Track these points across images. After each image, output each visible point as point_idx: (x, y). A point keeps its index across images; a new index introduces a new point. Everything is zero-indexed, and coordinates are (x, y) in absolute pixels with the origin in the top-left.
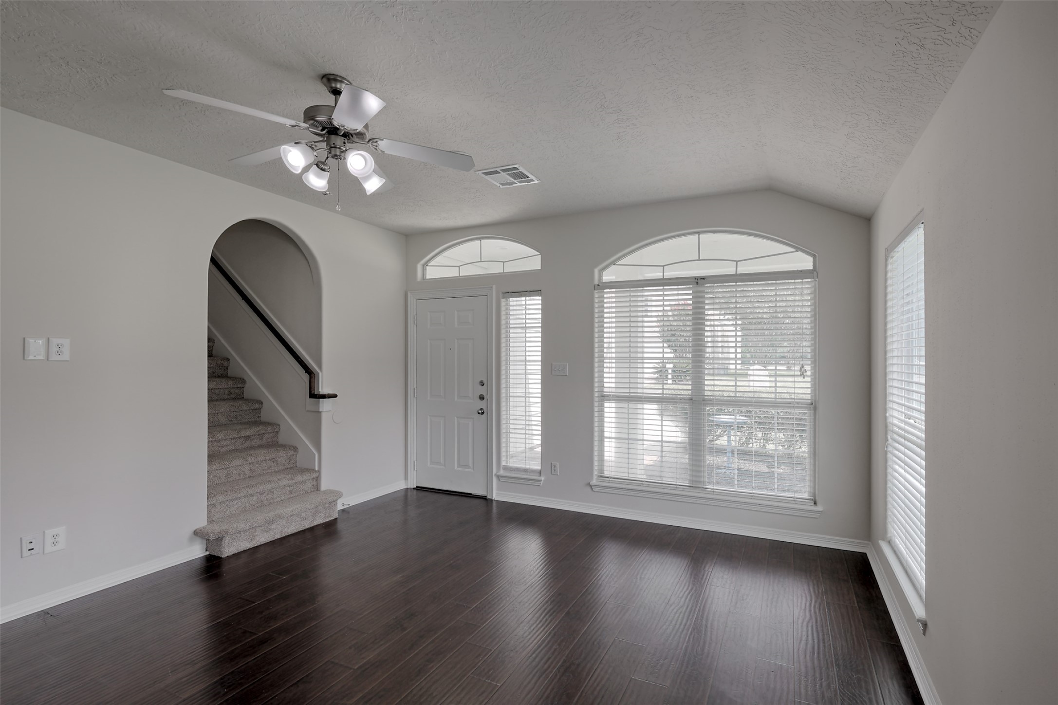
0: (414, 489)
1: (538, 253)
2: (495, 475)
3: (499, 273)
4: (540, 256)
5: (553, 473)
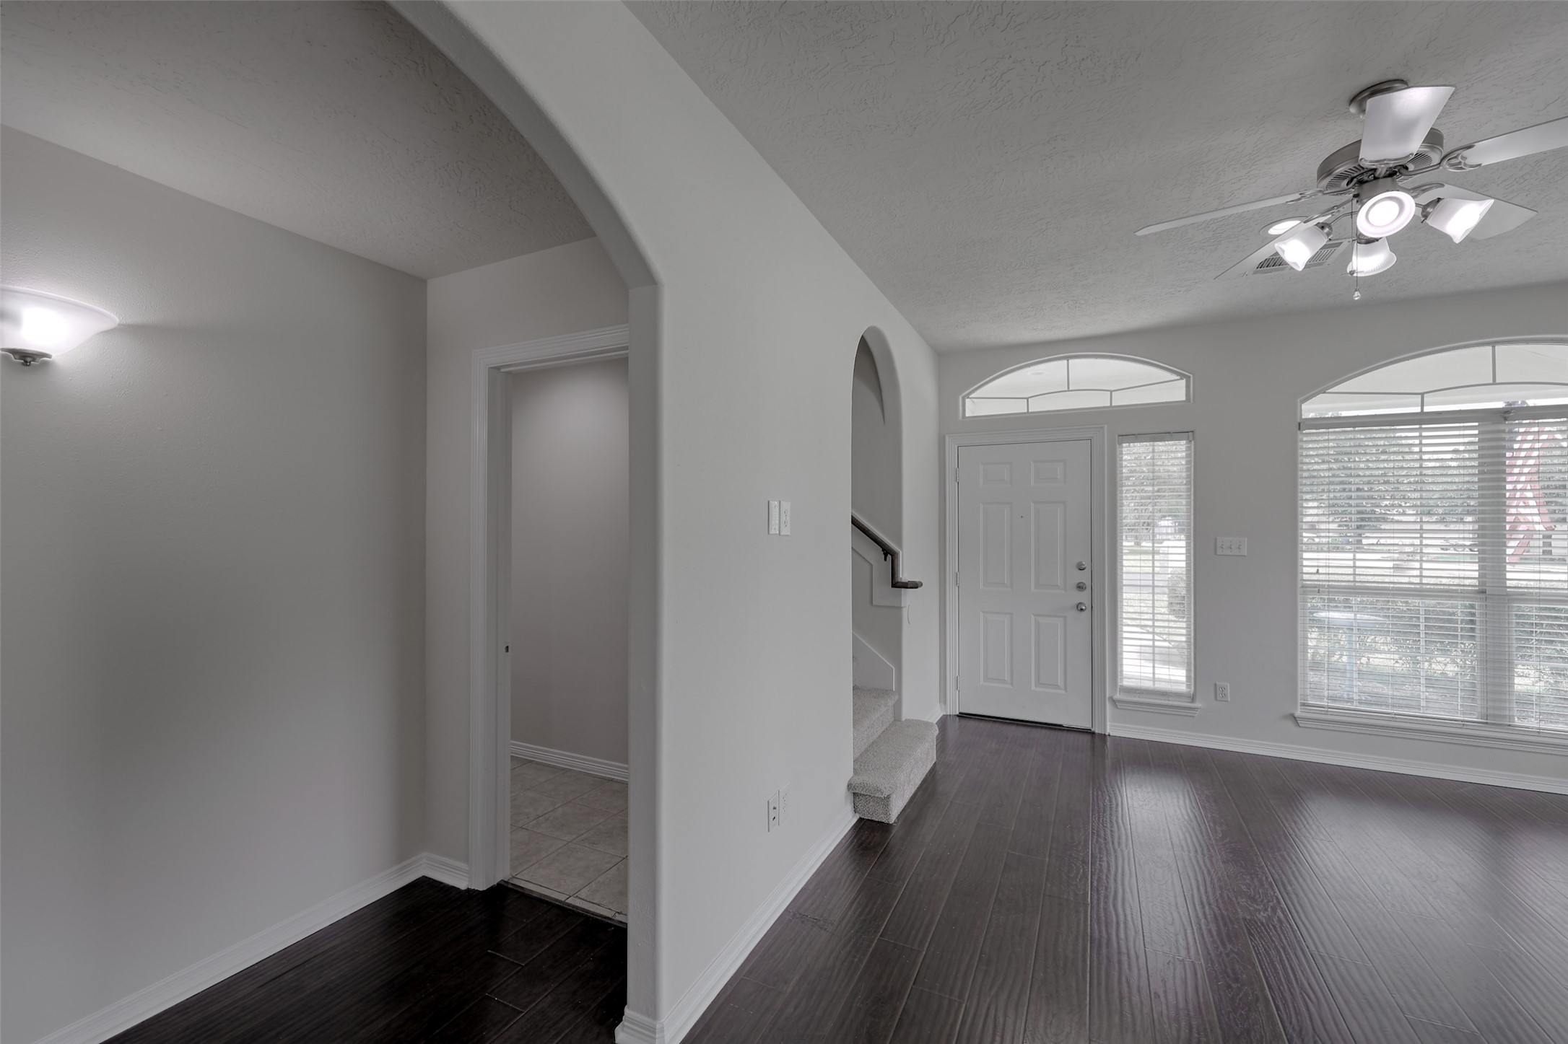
0: (958, 716)
1: (1179, 377)
2: (1109, 698)
3: (1104, 407)
4: (1184, 382)
5: (1219, 698)
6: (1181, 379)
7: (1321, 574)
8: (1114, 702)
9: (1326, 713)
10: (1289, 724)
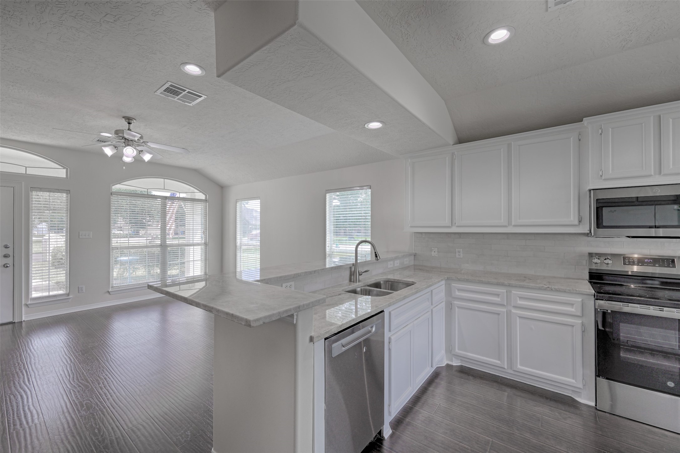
1: (62, 168)
2: (24, 305)
3: (22, 174)
4: (65, 170)
5: (80, 292)
6: (64, 169)
7: (118, 243)
8: (27, 305)
9: (119, 288)
10: (107, 295)
